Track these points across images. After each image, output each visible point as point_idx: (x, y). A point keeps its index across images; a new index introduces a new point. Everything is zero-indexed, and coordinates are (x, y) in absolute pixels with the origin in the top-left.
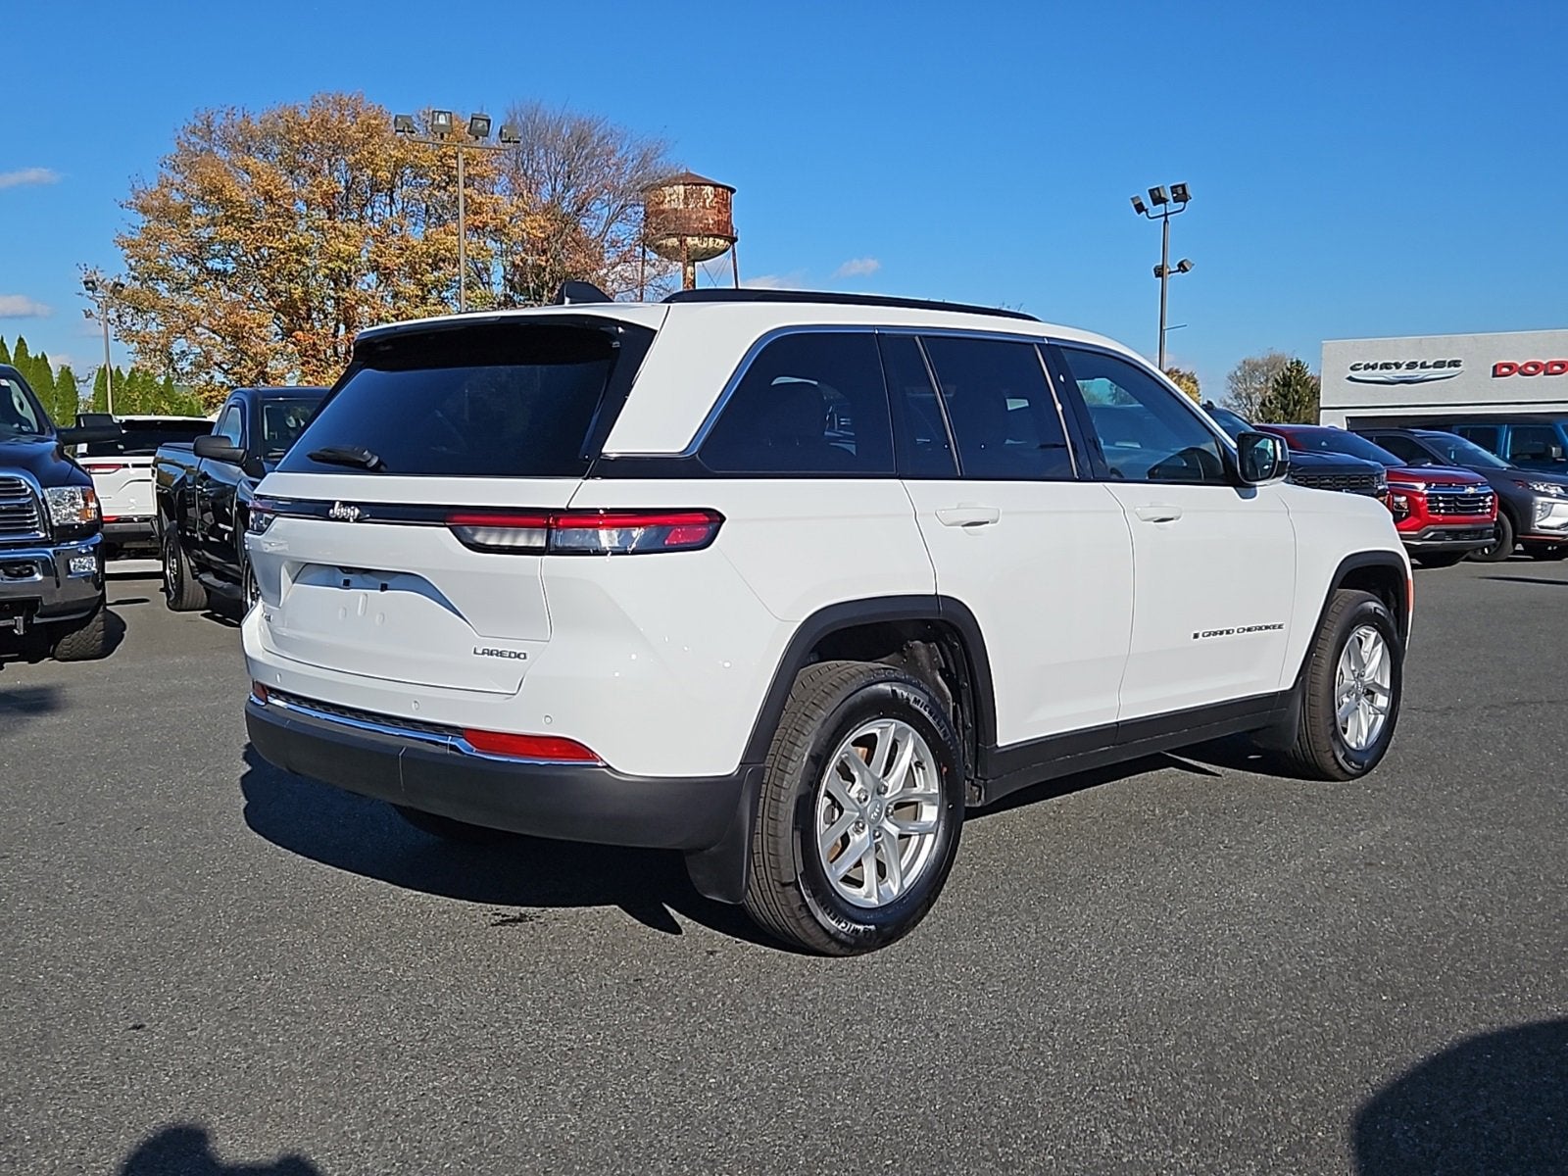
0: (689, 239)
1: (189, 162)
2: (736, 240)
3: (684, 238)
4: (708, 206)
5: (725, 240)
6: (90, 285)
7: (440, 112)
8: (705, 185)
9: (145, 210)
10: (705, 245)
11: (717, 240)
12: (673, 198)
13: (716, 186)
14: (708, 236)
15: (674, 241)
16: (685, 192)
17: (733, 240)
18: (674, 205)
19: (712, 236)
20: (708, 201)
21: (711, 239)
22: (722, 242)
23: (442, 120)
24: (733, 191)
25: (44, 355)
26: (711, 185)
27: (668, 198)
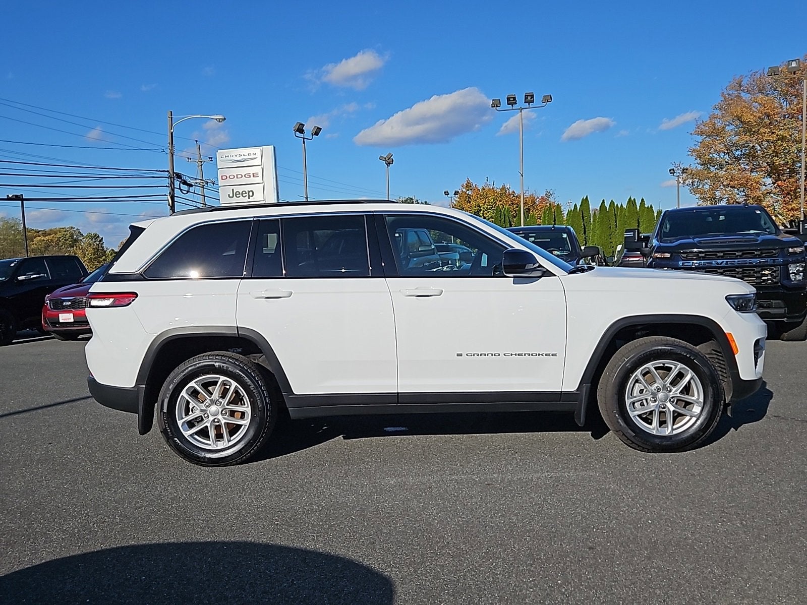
1: (728, 103)
6: (672, 171)
7: (792, 61)
9: (702, 133)
23: (794, 64)
25: (651, 206)
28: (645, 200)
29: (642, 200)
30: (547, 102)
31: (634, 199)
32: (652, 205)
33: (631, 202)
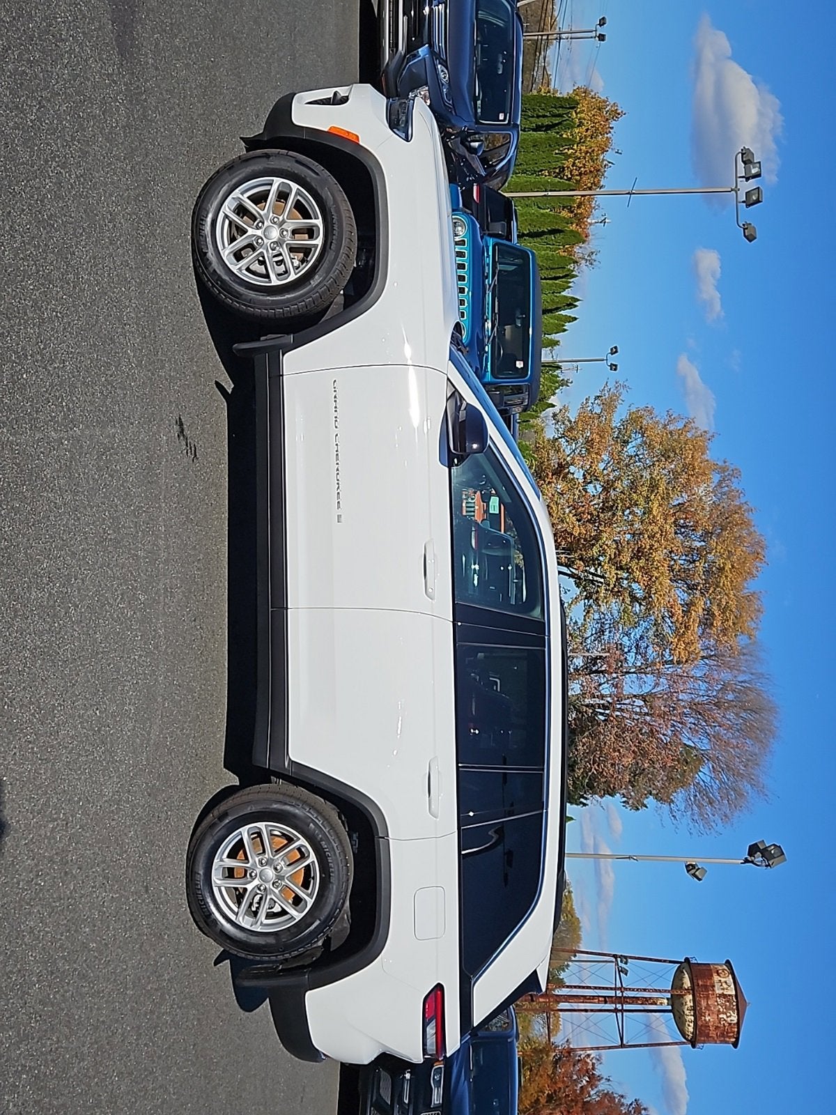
0: (691, 997)
2: (694, 1046)
3: (691, 992)
4: (721, 1016)
5: (693, 1033)
8: (738, 1014)
10: (687, 1012)
11: (692, 1025)
12: (724, 984)
13: (738, 1024)
14: (694, 1015)
15: (687, 983)
16: (730, 995)
17: (693, 1043)
18: (717, 986)
19: (695, 1019)
20: (725, 1016)
21: (693, 1018)
22: (691, 1029)
24: (735, 1045)
26: (738, 1020)
27: (723, 980)
28: (574, 322)
29: (575, 319)
30: (744, 229)
31: (576, 306)
32: (566, 332)
33: (571, 304)
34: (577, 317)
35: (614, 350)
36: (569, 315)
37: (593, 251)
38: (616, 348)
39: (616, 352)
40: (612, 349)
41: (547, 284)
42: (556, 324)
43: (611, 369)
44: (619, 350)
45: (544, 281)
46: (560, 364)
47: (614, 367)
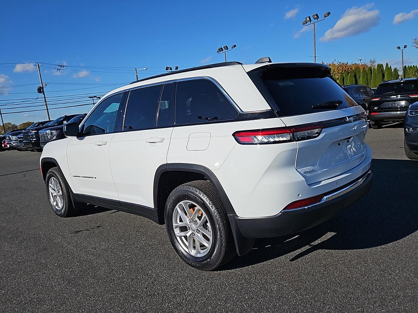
34: (386, 63)
35: (398, 48)
36: (385, 66)
37: (370, 61)
38: (397, 48)
39: (399, 47)
40: (398, 49)
41: (373, 76)
42: (388, 70)
43: (406, 47)
44: (398, 46)
45: (372, 77)
46: (404, 66)
47: (405, 47)
